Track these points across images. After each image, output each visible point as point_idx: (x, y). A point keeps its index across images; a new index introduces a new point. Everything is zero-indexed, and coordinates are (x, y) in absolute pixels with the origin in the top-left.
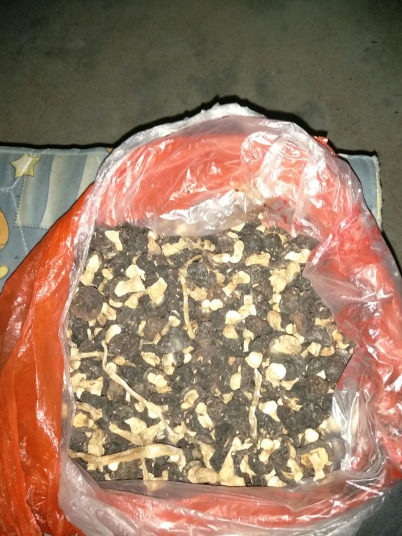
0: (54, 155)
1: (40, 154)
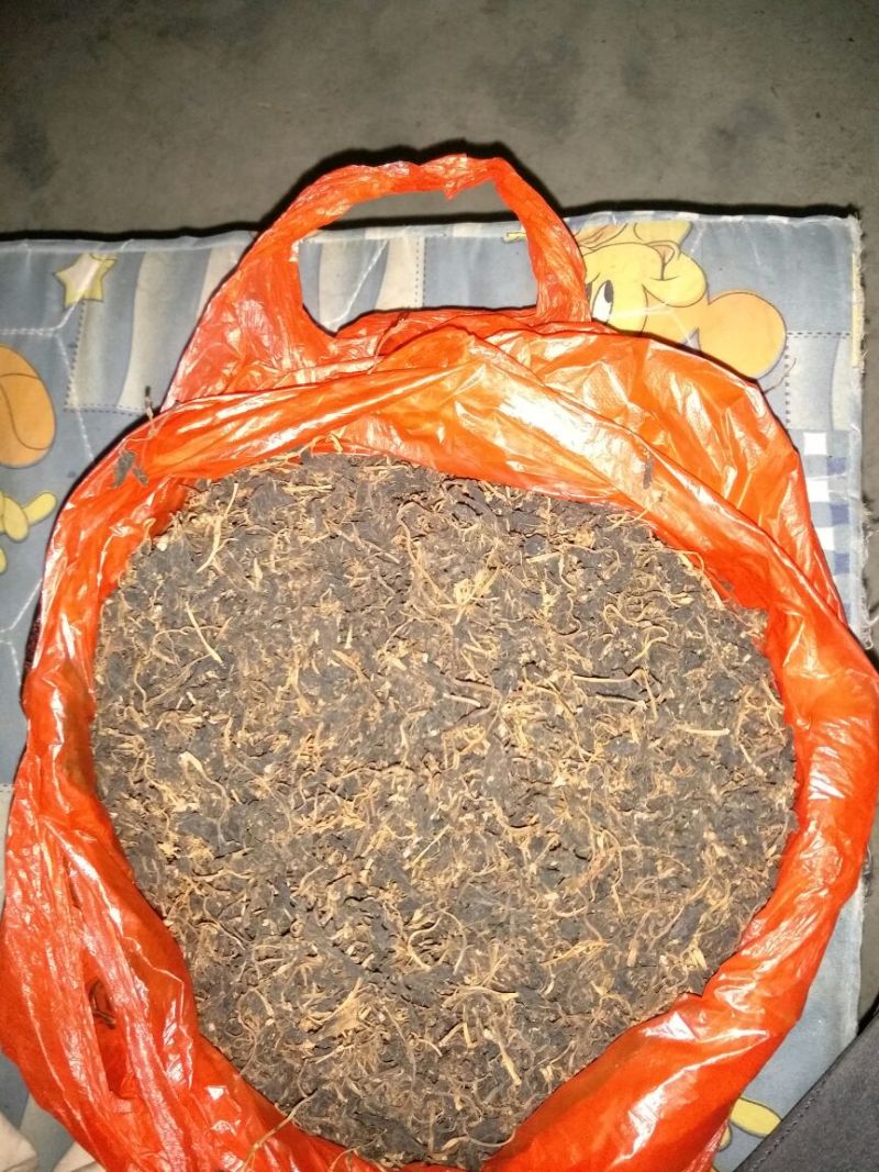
0: (144, 253)
1: (115, 251)
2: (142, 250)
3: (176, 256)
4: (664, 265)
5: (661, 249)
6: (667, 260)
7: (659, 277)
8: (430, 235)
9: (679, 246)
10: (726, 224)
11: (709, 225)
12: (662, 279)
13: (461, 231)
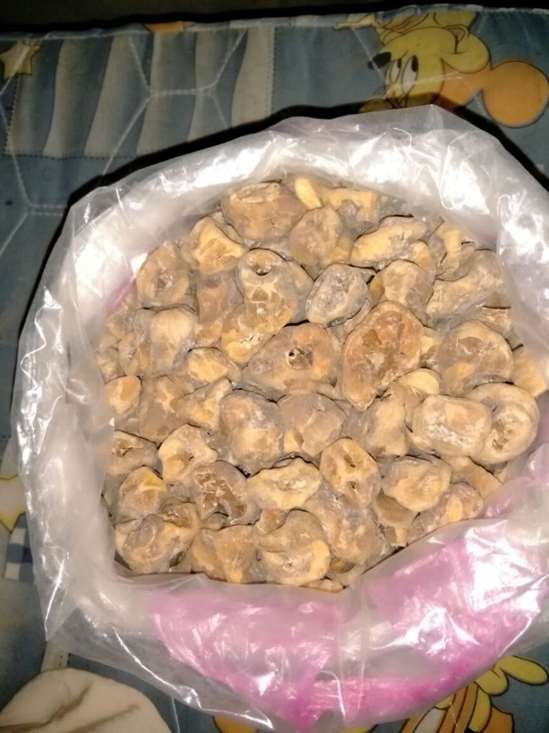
0: (63, 41)
1: (41, 39)
2: (61, 38)
3: (87, 41)
4: (457, 42)
5: (455, 31)
6: (459, 39)
7: (454, 52)
8: (278, 25)
9: (469, 28)
10: (503, 13)
11: (491, 14)
12: (456, 52)
13: (303, 22)
